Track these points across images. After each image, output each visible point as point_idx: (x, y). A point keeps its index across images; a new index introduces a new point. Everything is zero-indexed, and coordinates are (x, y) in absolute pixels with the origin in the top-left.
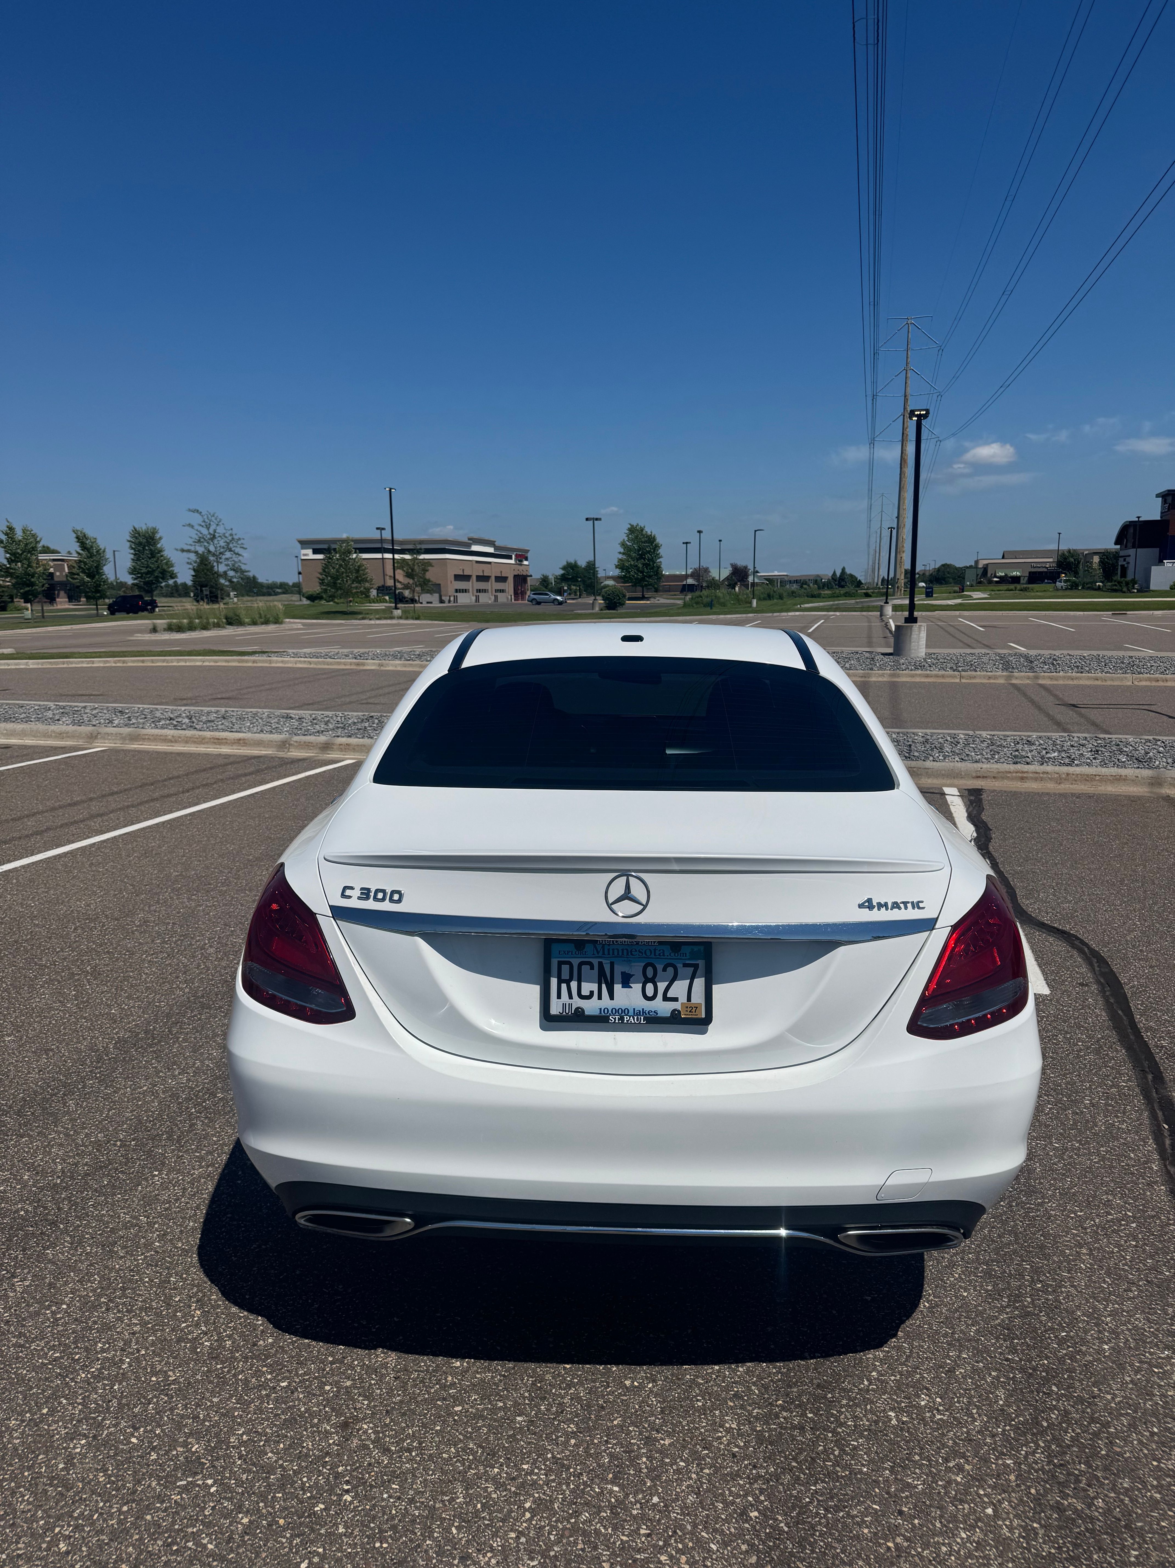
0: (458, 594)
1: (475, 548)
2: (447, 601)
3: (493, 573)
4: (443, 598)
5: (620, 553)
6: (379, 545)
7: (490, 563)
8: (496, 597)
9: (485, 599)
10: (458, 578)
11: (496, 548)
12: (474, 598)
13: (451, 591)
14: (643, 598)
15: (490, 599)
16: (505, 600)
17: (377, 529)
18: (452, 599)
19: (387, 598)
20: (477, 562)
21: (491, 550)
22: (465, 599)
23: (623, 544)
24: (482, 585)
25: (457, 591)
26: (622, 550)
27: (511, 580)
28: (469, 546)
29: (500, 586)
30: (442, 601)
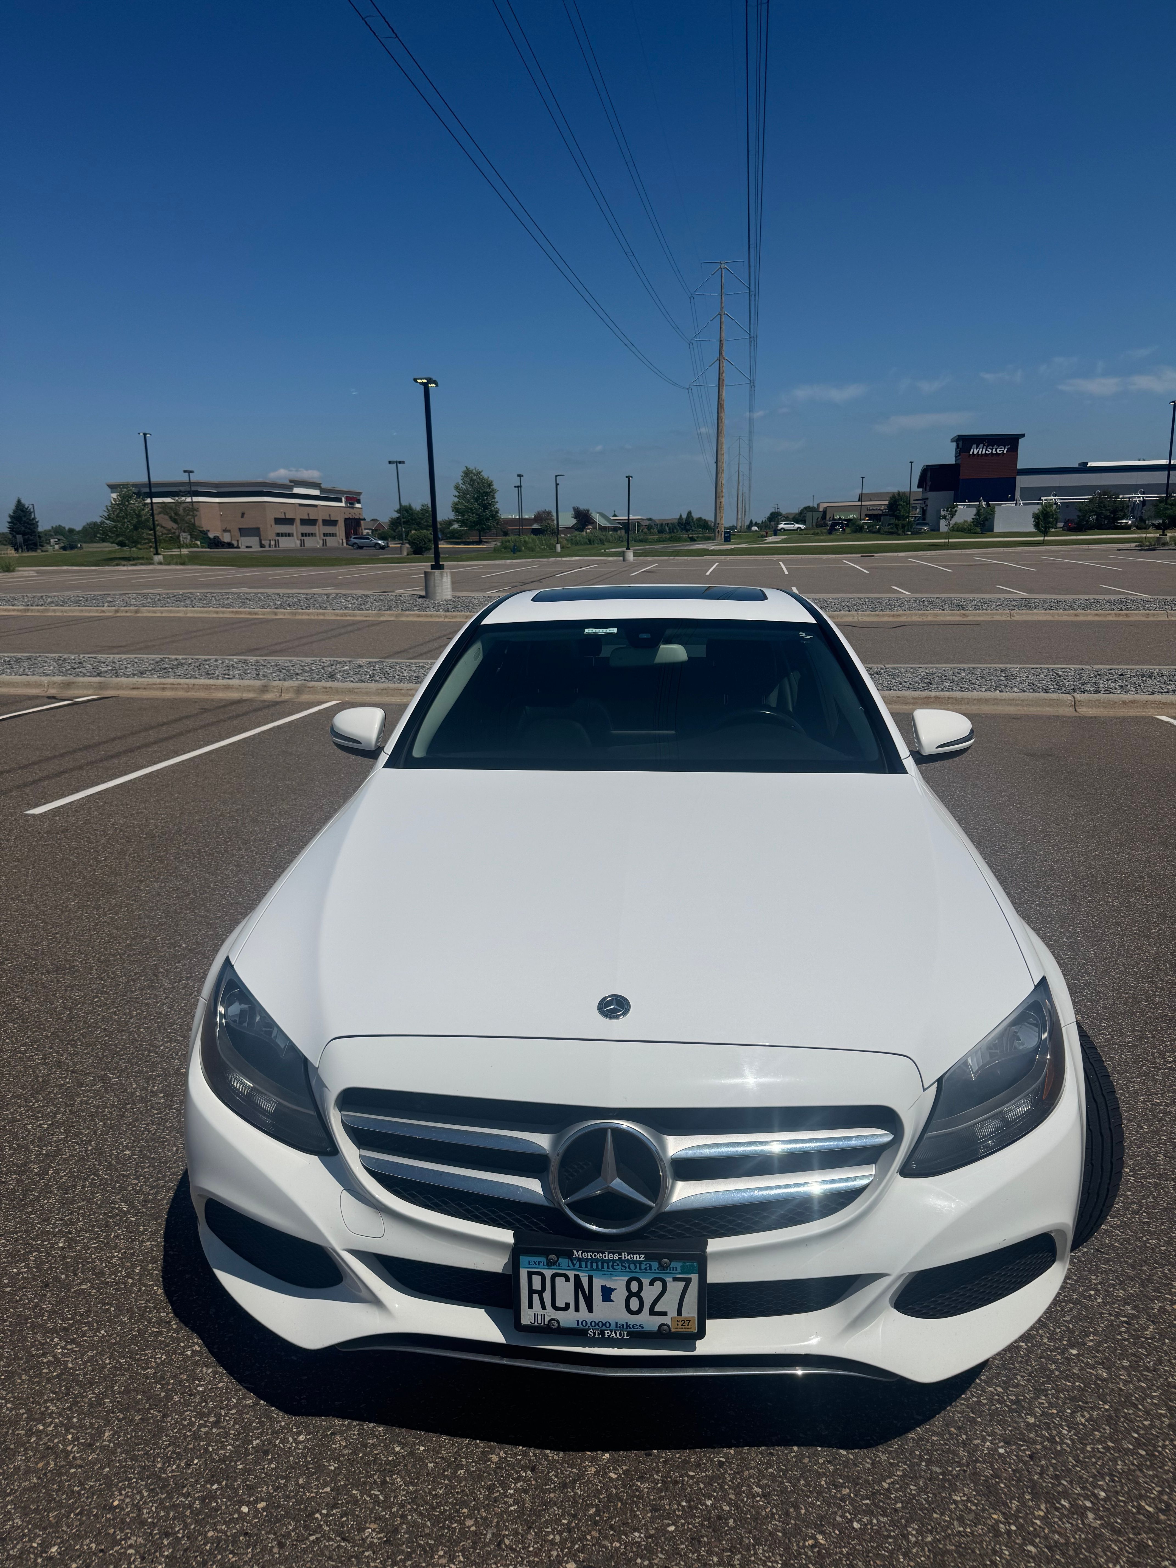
0: (280, 538)
1: (297, 490)
2: (267, 546)
3: (321, 516)
4: (263, 542)
5: (456, 496)
6: (187, 488)
7: (316, 506)
8: (324, 542)
9: (310, 542)
10: (278, 521)
11: (322, 490)
12: (298, 542)
13: (271, 535)
14: (480, 542)
15: (318, 543)
16: (336, 545)
17: (185, 471)
18: (273, 543)
19: (199, 543)
20: (301, 505)
21: (317, 492)
22: (286, 543)
23: (457, 488)
24: (307, 529)
25: (278, 535)
26: (457, 494)
27: (341, 524)
28: (291, 488)
29: (329, 529)
30: (262, 546)
